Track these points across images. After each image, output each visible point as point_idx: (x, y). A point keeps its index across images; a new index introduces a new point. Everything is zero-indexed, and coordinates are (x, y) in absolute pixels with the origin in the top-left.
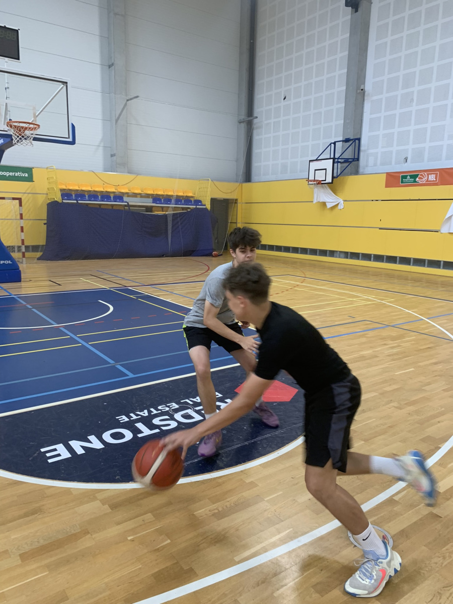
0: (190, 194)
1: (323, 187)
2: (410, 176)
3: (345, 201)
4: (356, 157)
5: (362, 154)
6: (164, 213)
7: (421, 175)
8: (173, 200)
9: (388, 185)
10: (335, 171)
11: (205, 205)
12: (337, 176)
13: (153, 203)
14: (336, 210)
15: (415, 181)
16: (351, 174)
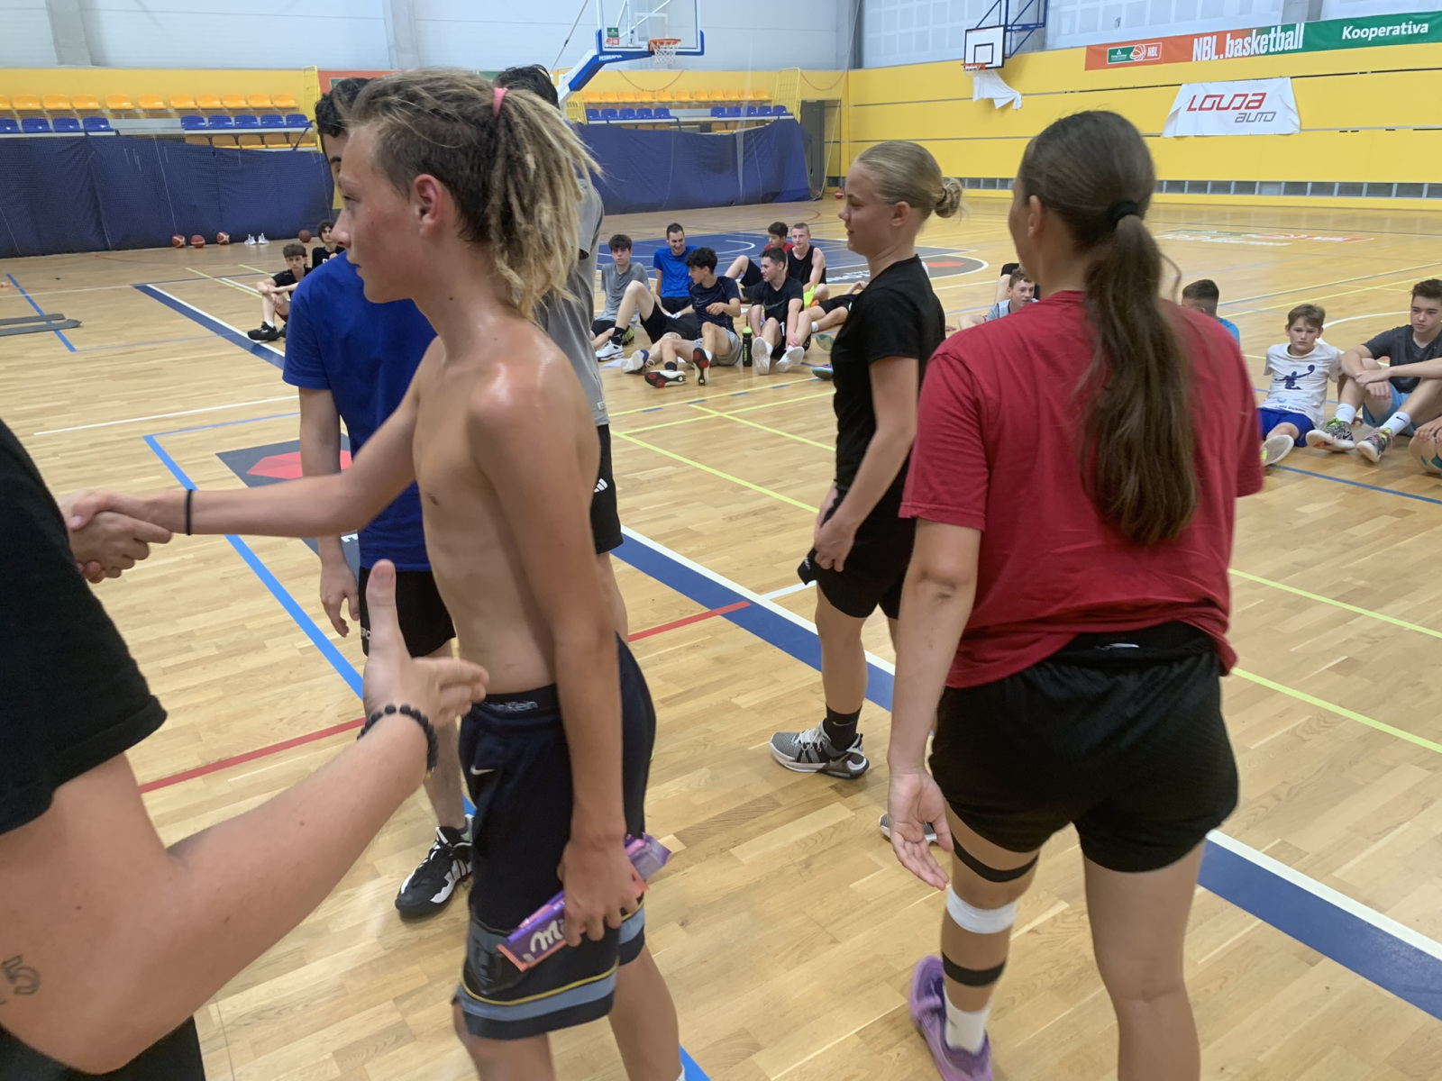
0: (765, 97)
1: (988, 73)
2: (1122, 50)
3: (1023, 95)
4: (1041, 21)
5: (1051, 14)
6: (731, 131)
7: (1138, 48)
8: (742, 109)
9: (1089, 67)
10: (1008, 44)
11: (792, 114)
12: (1011, 55)
13: (712, 116)
14: (1009, 111)
15: (1128, 59)
16: (1033, 49)
